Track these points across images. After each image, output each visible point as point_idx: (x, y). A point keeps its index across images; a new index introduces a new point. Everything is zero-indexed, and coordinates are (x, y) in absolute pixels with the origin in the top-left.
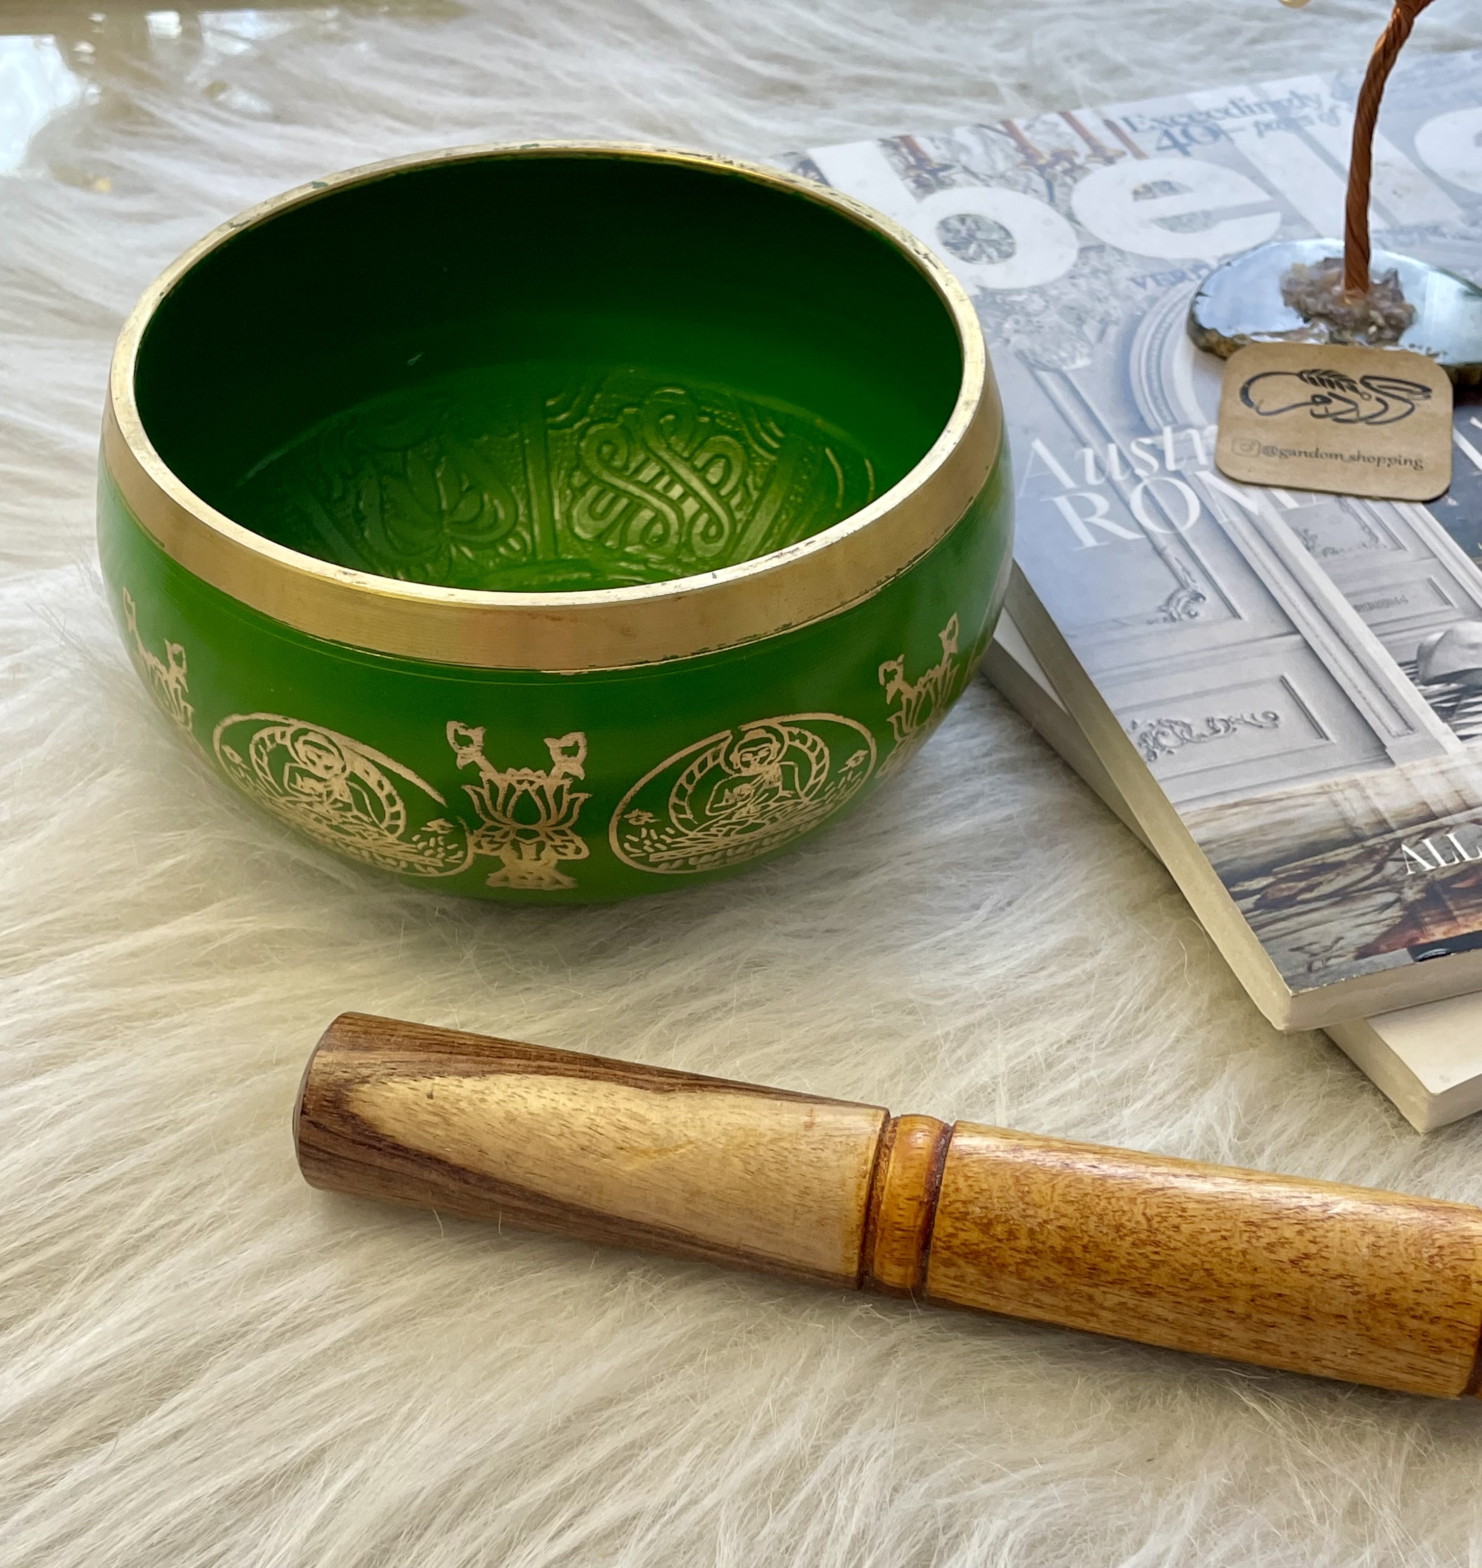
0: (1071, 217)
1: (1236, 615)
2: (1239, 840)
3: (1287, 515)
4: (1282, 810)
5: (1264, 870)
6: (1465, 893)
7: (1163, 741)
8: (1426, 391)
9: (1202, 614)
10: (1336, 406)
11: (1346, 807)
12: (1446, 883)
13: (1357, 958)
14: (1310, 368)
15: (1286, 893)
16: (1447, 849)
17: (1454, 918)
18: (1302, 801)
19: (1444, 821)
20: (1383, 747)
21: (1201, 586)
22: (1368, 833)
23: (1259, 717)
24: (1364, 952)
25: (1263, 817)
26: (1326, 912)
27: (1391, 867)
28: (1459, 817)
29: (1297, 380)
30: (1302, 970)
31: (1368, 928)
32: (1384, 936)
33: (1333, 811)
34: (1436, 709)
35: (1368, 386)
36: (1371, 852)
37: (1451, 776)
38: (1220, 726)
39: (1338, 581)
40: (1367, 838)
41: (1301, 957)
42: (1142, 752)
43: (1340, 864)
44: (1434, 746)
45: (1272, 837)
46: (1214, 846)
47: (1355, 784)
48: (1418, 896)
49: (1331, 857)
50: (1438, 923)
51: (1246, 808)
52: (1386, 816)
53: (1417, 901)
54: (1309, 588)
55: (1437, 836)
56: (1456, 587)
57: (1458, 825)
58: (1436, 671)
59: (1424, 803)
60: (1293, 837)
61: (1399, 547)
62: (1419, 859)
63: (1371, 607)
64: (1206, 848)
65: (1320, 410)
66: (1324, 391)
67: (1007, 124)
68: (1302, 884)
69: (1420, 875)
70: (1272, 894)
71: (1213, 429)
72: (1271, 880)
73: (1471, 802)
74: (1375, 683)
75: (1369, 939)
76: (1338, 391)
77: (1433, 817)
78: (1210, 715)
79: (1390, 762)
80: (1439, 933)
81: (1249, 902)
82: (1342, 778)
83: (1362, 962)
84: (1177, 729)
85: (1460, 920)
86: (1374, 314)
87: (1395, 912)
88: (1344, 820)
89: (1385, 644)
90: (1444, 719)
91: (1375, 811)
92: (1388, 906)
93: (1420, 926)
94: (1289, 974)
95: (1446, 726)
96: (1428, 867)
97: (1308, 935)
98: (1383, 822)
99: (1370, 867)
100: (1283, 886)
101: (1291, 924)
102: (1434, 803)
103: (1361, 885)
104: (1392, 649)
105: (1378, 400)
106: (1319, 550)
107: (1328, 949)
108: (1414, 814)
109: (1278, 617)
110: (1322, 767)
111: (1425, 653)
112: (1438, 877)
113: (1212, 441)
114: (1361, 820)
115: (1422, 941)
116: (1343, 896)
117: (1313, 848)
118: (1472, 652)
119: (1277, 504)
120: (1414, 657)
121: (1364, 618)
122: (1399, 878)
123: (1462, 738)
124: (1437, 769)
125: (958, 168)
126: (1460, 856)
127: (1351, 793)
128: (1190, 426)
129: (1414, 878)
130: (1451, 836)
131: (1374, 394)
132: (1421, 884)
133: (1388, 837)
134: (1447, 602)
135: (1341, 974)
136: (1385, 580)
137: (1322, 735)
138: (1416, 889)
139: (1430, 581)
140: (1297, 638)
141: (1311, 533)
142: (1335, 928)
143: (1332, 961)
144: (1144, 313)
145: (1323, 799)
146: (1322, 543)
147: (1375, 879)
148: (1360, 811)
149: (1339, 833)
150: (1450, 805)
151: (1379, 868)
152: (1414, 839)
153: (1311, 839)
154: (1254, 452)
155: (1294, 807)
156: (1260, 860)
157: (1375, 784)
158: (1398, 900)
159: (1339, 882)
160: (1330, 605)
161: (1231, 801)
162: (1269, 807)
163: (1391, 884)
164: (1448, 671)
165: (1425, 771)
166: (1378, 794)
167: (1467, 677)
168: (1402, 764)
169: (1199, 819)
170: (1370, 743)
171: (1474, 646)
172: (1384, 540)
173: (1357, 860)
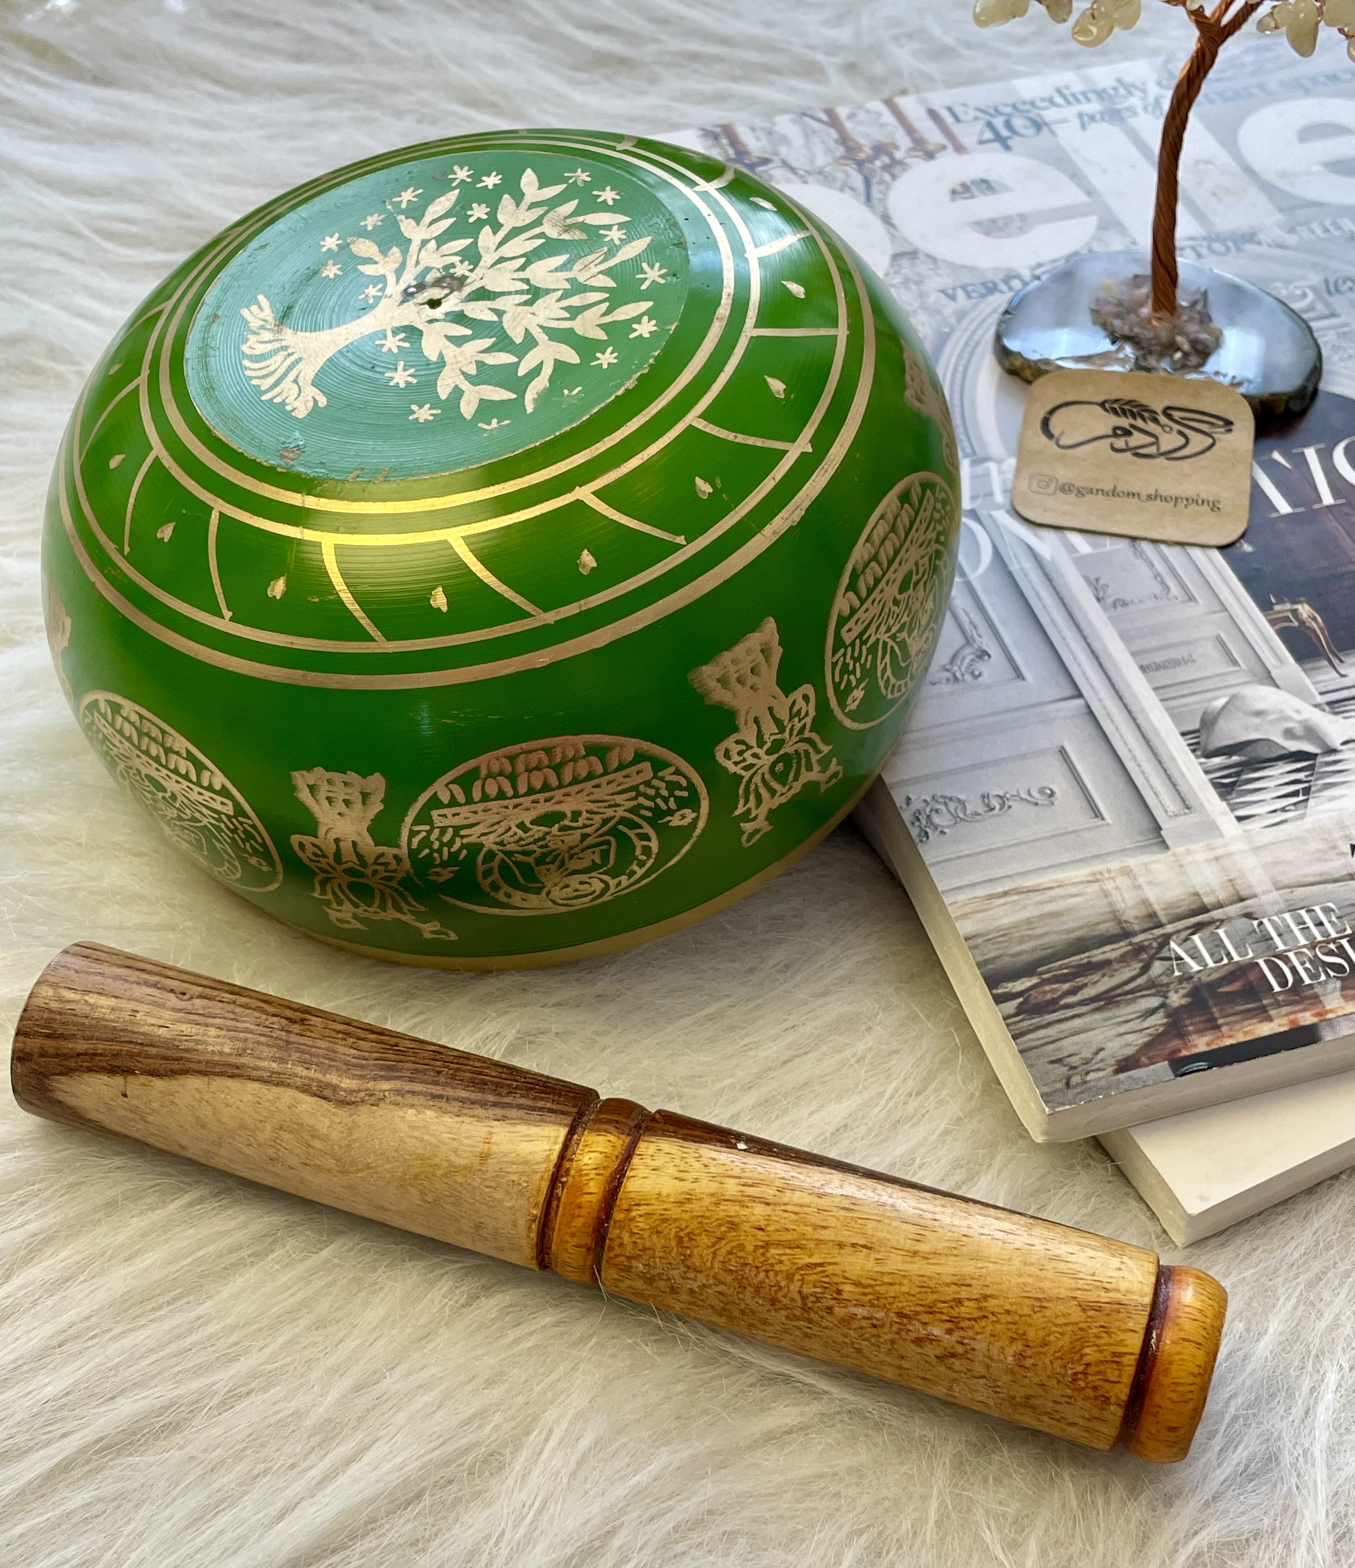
0: (886, 219)
1: (1019, 675)
2: (1005, 934)
3: (1080, 561)
4: (1052, 900)
5: (1028, 970)
6: (1231, 998)
7: (936, 819)
8: (1228, 423)
9: (986, 674)
10: (1137, 439)
11: (1116, 897)
12: (1212, 986)
13: (1117, 1072)
14: (1113, 397)
15: (1049, 996)
16: (1215, 946)
17: (1218, 1027)
18: (1073, 890)
19: (1216, 914)
20: (1159, 828)
21: (987, 642)
22: (1137, 927)
23: (1035, 793)
24: (1125, 1065)
25: (1028, 908)
26: (1087, 1019)
27: (1158, 967)
28: (1232, 910)
29: (1099, 409)
30: (1059, 1085)
31: (1130, 1038)
32: (1146, 1047)
33: (1103, 902)
34: (1216, 785)
35: (1170, 417)
36: (1139, 949)
37: (1226, 862)
38: (995, 803)
39: (1125, 637)
40: (1134, 934)
41: (1062, 1070)
42: (914, 832)
43: (1107, 963)
44: (1211, 828)
45: (1039, 931)
46: (980, 940)
47: (1127, 872)
48: (1184, 1001)
49: (1098, 955)
50: (1201, 1032)
51: (1015, 897)
52: (1157, 908)
53: (1182, 1007)
54: (1096, 645)
55: (1207, 932)
56: (1245, 646)
57: (1229, 919)
58: (1220, 740)
59: (1197, 894)
60: (1058, 932)
61: (1191, 599)
62: (1187, 959)
63: (1158, 667)
64: (972, 942)
65: (1120, 443)
66: (1125, 422)
67: (830, 112)
68: (1066, 986)
69: (1187, 977)
70: (1036, 997)
71: (1012, 462)
72: (1035, 980)
73: (1243, 893)
74: (1155, 755)
75: (1130, 1051)
76: (1139, 423)
77: (1204, 910)
78: (985, 790)
79: (1164, 845)
80: (1201, 1044)
81: (1011, 1006)
82: (1115, 864)
83: (1122, 1076)
84: (952, 806)
85: (1224, 1029)
86: (1180, 339)
87: (1158, 1020)
88: (1114, 912)
89: (1169, 710)
90: (1223, 796)
91: (1145, 902)
92: (1152, 1012)
93: (1182, 1035)
94: (1046, 1089)
95: (1223, 805)
96: (1196, 967)
97: (1068, 1045)
98: (1152, 915)
99: (1137, 966)
100: (1047, 988)
101: (1052, 1031)
102: (1207, 894)
103: (1127, 988)
104: (1175, 716)
105: (1180, 433)
106: (1109, 601)
107: (1087, 1062)
108: (1185, 906)
109: (1062, 680)
110: (1094, 851)
111: (1208, 722)
112: (1205, 979)
113: (1010, 476)
114: (1131, 913)
115: (1184, 1053)
116: (1107, 1000)
117: (1081, 945)
118: (1257, 721)
119: (1071, 548)
120: (1196, 726)
121: (1149, 680)
122: (1165, 980)
123: (1240, 819)
124: (1211, 855)
125: (777, 162)
126: (1228, 954)
127: (1122, 881)
128: (987, 459)
129: (1181, 980)
130: (1221, 932)
131: (1176, 427)
132: (1187, 987)
133: (1158, 932)
134: (1235, 663)
135: (1099, 1090)
136: (1174, 637)
137: (1097, 814)
138: (1182, 992)
139: (1219, 639)
140: (1080, 702)
141: (1102, 582)
142: (1096, 1037)
143: (1092, 1076)
144: (953, 330)
145: (1095, 887)
146: (1112, 595)
147: (1141, 981)
148: (1130, 903)
149: (1109, 928)
150: (1222, 896)
151: (1145, 969)
152: (1183, 935)
153: (1079, 934)
154: (1051, 489)
155: (1064, 897)
156: (1026, 958)
157: (1148, 871)
158: (1163, 1005)
159: (1104, 983)
160: (1116, 665)
161: (1000, 890)
162: (1038, 897)
163: (1157, 987)
164: (1231, 742)
165: (1200, 857)
166: (1150, 883)
167: (1249, 749)
168: (1177, 849)
169: (967, 909)
170: (1146, 823)
171: (1259, 714)
172: (1175, 590)
173: (1123, 959)
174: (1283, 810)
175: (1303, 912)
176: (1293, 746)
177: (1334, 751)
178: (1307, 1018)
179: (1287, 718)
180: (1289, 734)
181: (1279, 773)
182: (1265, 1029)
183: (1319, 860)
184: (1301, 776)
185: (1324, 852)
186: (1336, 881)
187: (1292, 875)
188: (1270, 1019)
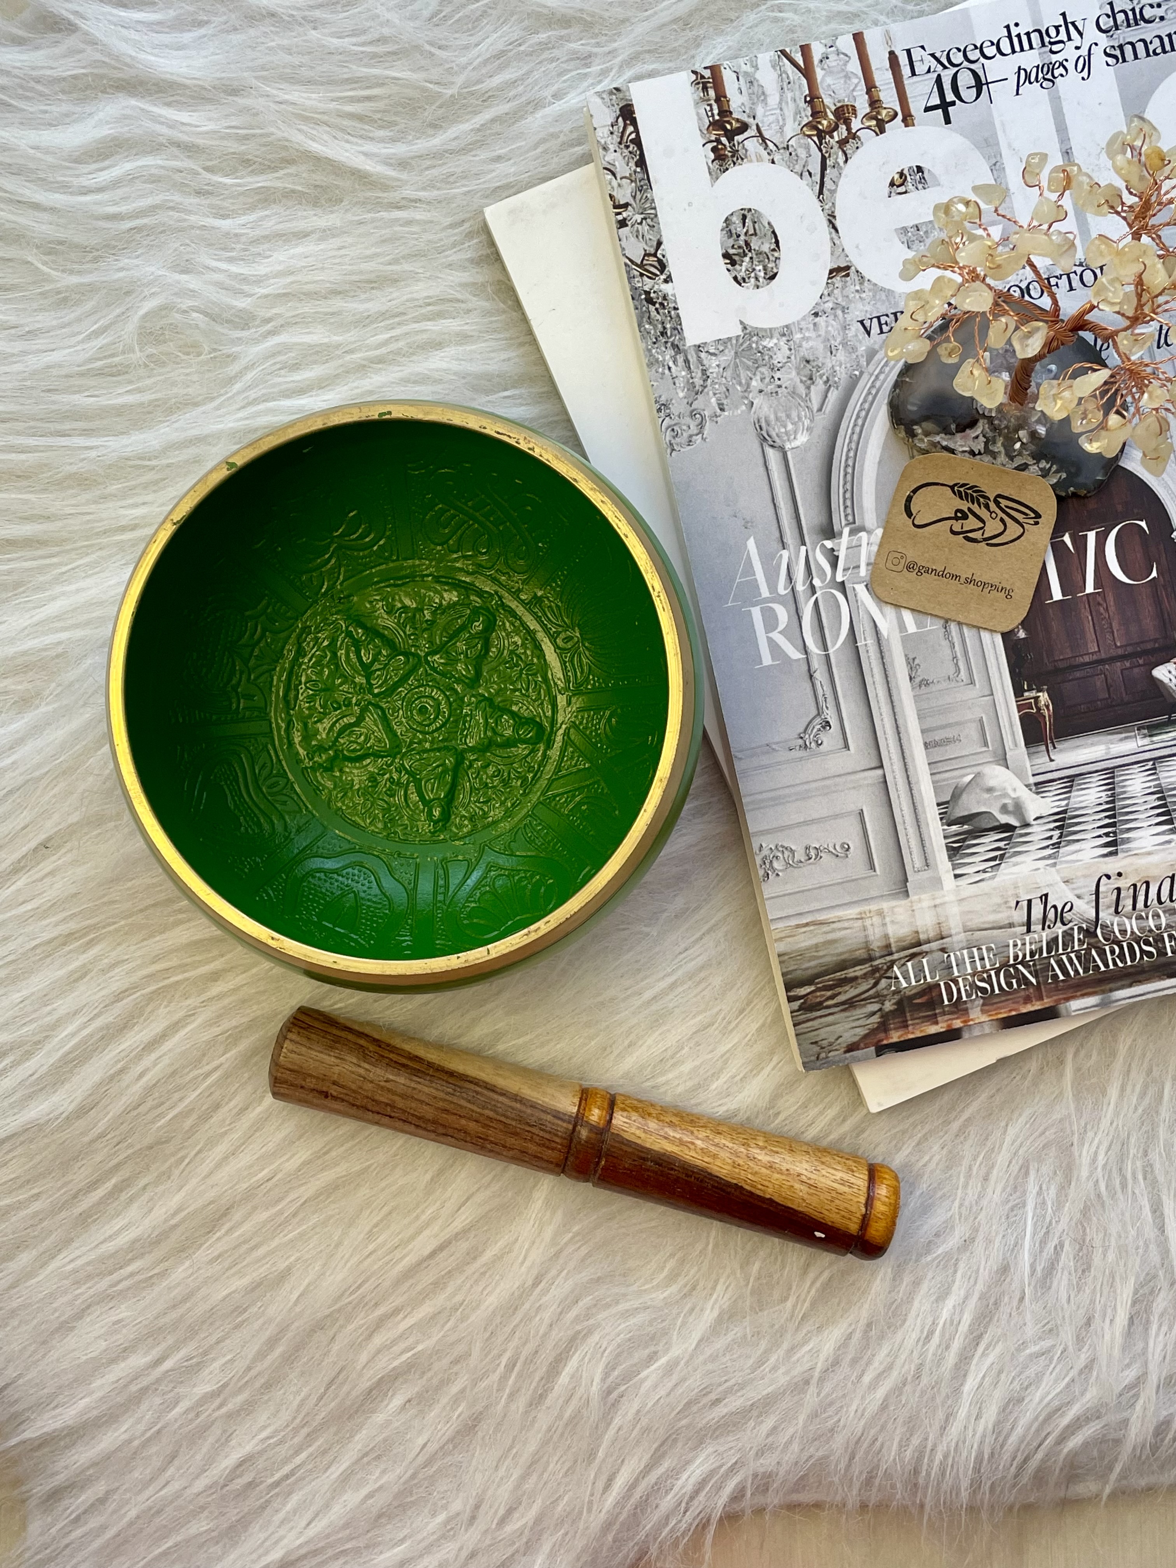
0: (832, 219)
1: (847, 747)
2: (801, 954)
3: (906, 639)
4: (833, 931)
5: (810, 981)
6: (920, 1007)
7: (776, 865)
9: (825, 743)
11: (870, 931)
12: (911, 998)
13: (846, 1052)
15: (818, 1000)
16: (919, 970)
17: (907, 1026)
18: (846, 924)
19: (925, 948)
20: (906, 880)
21: (831, 715)
22: (878, 954)
23: (838, 848)
24: (851, 1048)
25: (819, 937)
26: (836, 1016)
27: (883, 983)
28: (935, 945)
30: (813, 1058)
31: (858, 1030)
32: (866, 1036)
33: (862, 934)
34: (949, 848)
36: (876, 970)
37: (939, 909)
38: (813, 853)
39: (921, 715)
40: (875, 959)
41: (816, 1049)
42: (761, 873)
43: (855, 978)
44: (937, 882)
45: (821, 954)
46: (786, 957)
47: (880, 913)
48: (892, 1008)
49: (851, 973)
50: (895, 1029)
51: (812, 928)
52: (892, 940)
53: (891, 1011)
54: (900, 721)
55: (916, 960)
56: (996, 728)
57: (931, 952)
58: (960, 812)
59: (917, 932)
60: (833, 955)
61: (972, 682)
62: (901, 979)
63: (936, 744)
64: (783, 958)
68: (829, 993)
69: (898, 991)
70: (812, 1000)
71: (879, 532)
72: (813, 988)
73: (944, 933)
74: (917, 820)
75: (856, 1039)
77: (919, 944)
78: (807, 842)
79: (906, 894)
80: (895, 1037)
81: (796, 1005)
82: (874, 907)
83: (848, 1055)
84: (786, 853)
85: (910, 1028)
87: (876, 1019)
88: (867, 942)
89: (934, 783)
90: (950, 858)
91: (886, 936)
92: (873, 1014)
93: (886, 1030)
94: (806, 1060)
95: (949, 865)
96: (905, 985)
97: (823, 1033)
98: (888, 946)
99: (872, 981)
100: (818, 994)
101: (815, 1023)
102: (923, 933)
103: (863, 996)
104: (937, 789)
106: (918, 680)
107: (831, 1044)
108: (908, 941)
109: (873, 752)
110: (865, 896)
111: (957, 794)
112: (908, 993)
113: (875, 548)
114: (876, 944)
115: (885, 1042)
116: (850, 1004)
117: (843, 966)
118: (986, 796)
119: (902, 626)
120: (948, 798)
121: (927, 756)
122: (885, 992)
123: (957, 876)
124: (932, 903)
126: (925, 977)
127: (876, 920)
128: (862, 529)
129: (894, 993)
130: (924, 961)
132: (897, 997)
133: (888, 958)
134: (986, 744)
135: (834, 1063)
136: (952, 718)
137: (872, 867)
138: (893, 1001)
139: (981, 721)
140: (879, 772)
141: (917, 662)
142: (838, 1029)
143: (832, 1054)
145: (860, 923)
146: (921, 675)
147: (871, 992)
148: (877, 936)
149: (861, 954)
150: (932, 934)
151: (876, 984)
152: (903, 961)
153: (843, 957)
154: (900, 567)
155: (840, 929)
156: (810, 972)
157: (893, 913)
158: (880, 1010)
159: (850, 992)
160: (909, 740)
161: (805, 921)
162: (825, 928)
163: (880, 998)
164: (966, 813)
165: (925, 904)
166: (892, 922)
167: (976, 819)
168: (913, 897)
169: (783, 935)
170: (900, 877)
171: (990, 790)
172: (963, 674)
173: (865, 976)
174: (984, 871)
175: (975, 950)
176: (1004, 819)
177: (1027, 825)
178: (957, 1024)
179: (1005, 795)
180: (1004, 809)
181: (989, 841)
182: (933, 1029)
183: (994, 911)
184: (1001, 844)
185: (999, 905)
186: (1000, 928)
187: (976, 921)
188: (937, 1023)
